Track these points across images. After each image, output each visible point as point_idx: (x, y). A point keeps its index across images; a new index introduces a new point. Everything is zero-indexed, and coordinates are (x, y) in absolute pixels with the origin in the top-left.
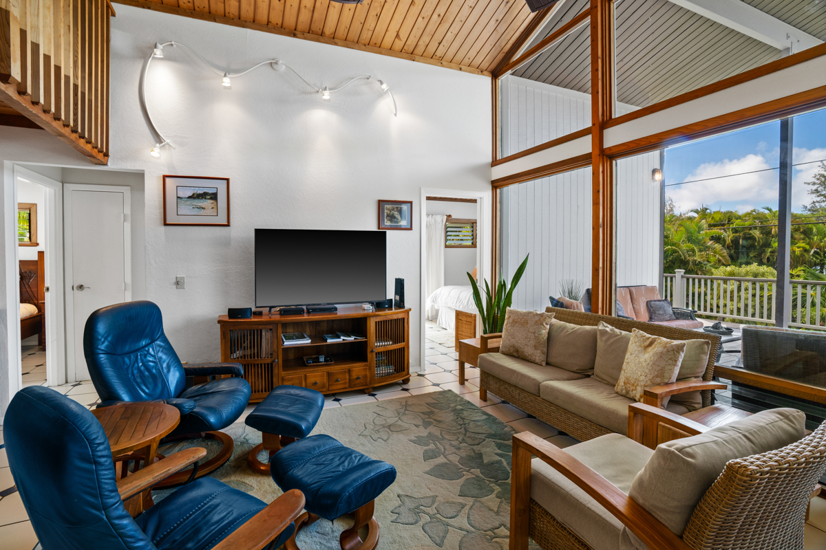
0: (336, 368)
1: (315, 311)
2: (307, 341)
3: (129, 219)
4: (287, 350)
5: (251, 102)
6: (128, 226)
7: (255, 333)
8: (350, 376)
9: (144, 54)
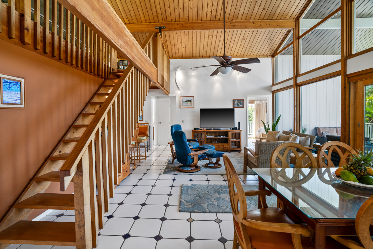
0: (220, 144)
1: (215, 129)
2: (213, 137)
3: (170, 106)
4: (208, 138)
5: (198, 77)
6: (170, 108)
7: (200, 133)
8: (223, 146)
9: (176, 69)
